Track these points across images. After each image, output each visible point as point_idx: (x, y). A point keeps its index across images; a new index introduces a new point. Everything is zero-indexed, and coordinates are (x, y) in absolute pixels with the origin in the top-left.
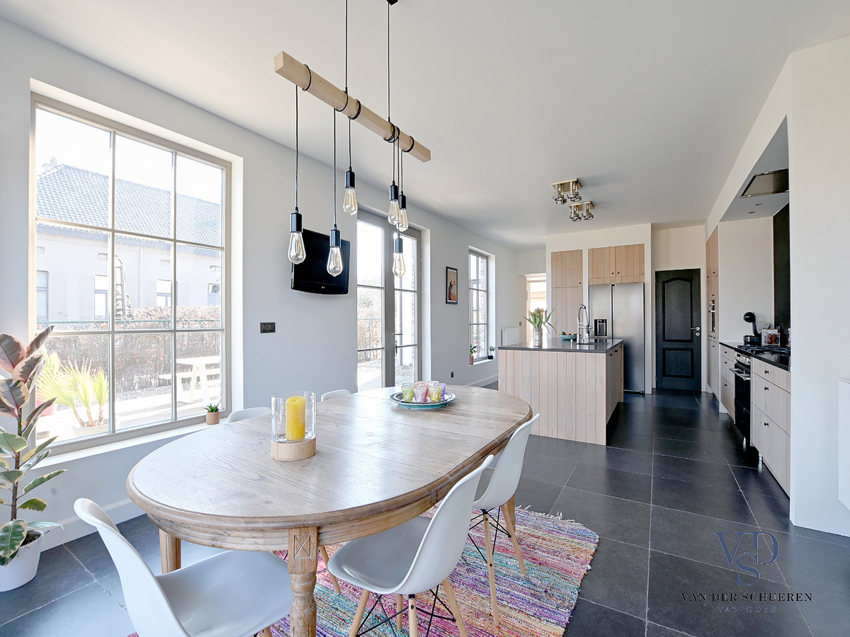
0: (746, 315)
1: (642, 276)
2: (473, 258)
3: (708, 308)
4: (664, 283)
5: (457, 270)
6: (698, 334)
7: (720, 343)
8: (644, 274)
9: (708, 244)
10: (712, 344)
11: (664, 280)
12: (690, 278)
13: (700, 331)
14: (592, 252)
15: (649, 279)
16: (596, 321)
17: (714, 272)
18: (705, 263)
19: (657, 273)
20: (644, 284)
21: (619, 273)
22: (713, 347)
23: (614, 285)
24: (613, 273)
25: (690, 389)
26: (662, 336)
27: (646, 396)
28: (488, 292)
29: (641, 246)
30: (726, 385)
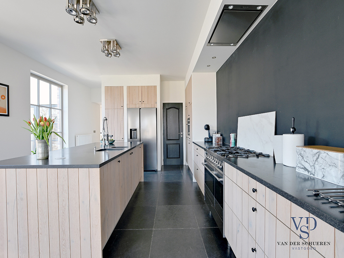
0: (205, 126)
1: (155, 104)
3: (186, 123)
4: (167, 109)
5: (8, 86)
6: (182, 136)
7: (193, 142)
8: (156, 103)
9: (186, 90)
10: (188, 142)
11: (167, 107)
12: (178, 107)
14: (129, 88)
15: (159, 106)
16: (131, 130)
17: (189, 103)
18: (185, 100)
19: (164, 104)
20: (156, 109)
21: (143, 102)
22: (189, 143)
23: (141, 109)
24: (140, 102)
25: (179, 164)
26: (166, 138)
27: (158, 172)
28: (62, 110)
29: (155, 87)
30: (197, 169)
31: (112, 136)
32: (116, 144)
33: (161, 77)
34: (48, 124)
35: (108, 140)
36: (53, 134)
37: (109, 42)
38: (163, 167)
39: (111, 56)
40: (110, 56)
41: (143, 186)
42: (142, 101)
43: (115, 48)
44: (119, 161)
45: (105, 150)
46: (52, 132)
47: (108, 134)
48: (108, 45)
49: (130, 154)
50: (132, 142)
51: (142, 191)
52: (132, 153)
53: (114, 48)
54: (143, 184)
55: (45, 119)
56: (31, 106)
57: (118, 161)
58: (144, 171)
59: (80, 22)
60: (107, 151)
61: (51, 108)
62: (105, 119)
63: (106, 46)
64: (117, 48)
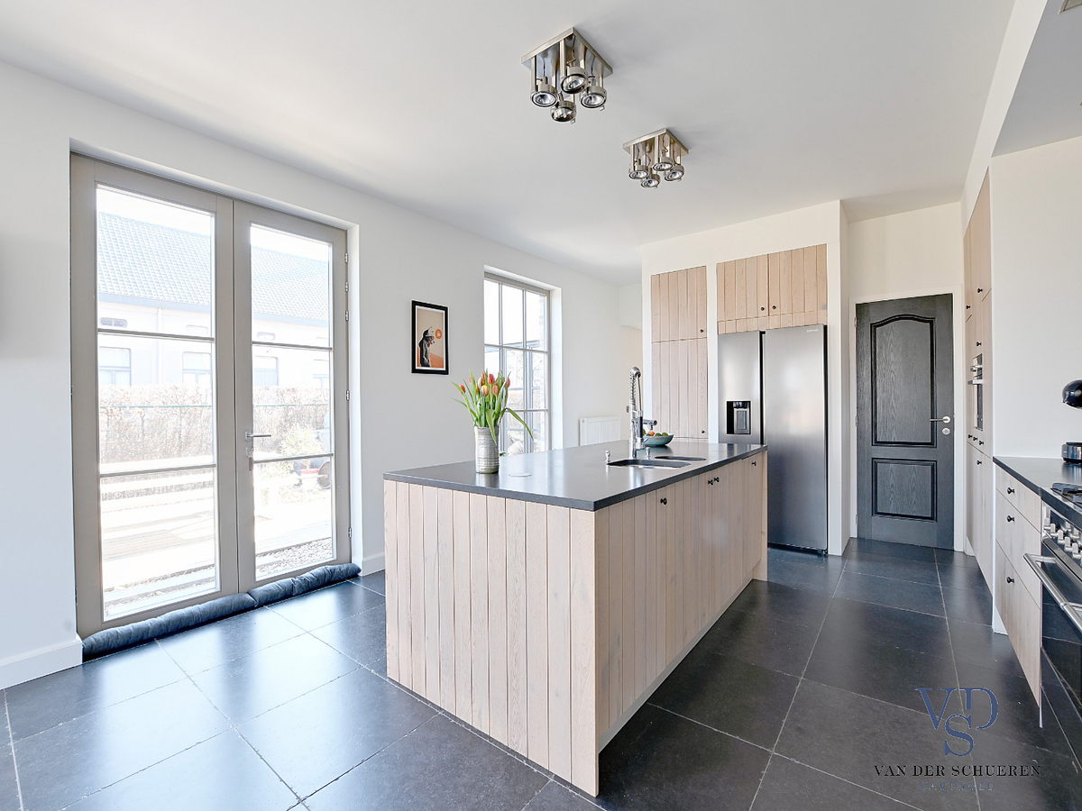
1: (821, 311)
2: (490, 288)
3: (968, 376)
4: (874, 326)
5: (445, 309)
6: (946, 431)
7: (995, 460)
8: (826, 307)
9: (967, 239)
10: (978, 456)
11: (876, 318)
12: (929, 312)
13: (951, 426)
14: (724, 269)
15: (834, 318)
16: (730, 405)
17: (979, 291)
18: (962, 282)
19: (859, 307)
20: (825, 327)
21: (774, 307)
22: (979, 463)
23: (764, 333)
24: (763, 309)
25: (933, 543)
26: (871, 434)
27: (829, 559)
28: (549, 353)
29: (821, 250)
30: (1010, 580)
31: (655, 422)
32: (676, 448)
33: (845, 205)
34: (496, 390)
35: (641, 436)
36: (508, 414)
37: (650, 143)
38: (854, 545)
39: (656, 182)
40: (654, 183)
41: (764, 597)
42: (771, 307)
43: (668, 155)
44: (664, 501)
45: (635, 462)
46: (504, 410)
47: (641, 418)
48: (649, 152)
49: (709, 482)
50: (736, 445)
51: (763, 611)
52: (717, 480)
53: (664, 155)
54: (764, 589)
55: (491, 376)
56: (486, 349)
57: (662, 501)
58: (770, 545)
59: (565, 117)
60: (641, 467)
61: (524, 350)
62: (635, 372)
63: (643, 158)
64: (673, 153)
